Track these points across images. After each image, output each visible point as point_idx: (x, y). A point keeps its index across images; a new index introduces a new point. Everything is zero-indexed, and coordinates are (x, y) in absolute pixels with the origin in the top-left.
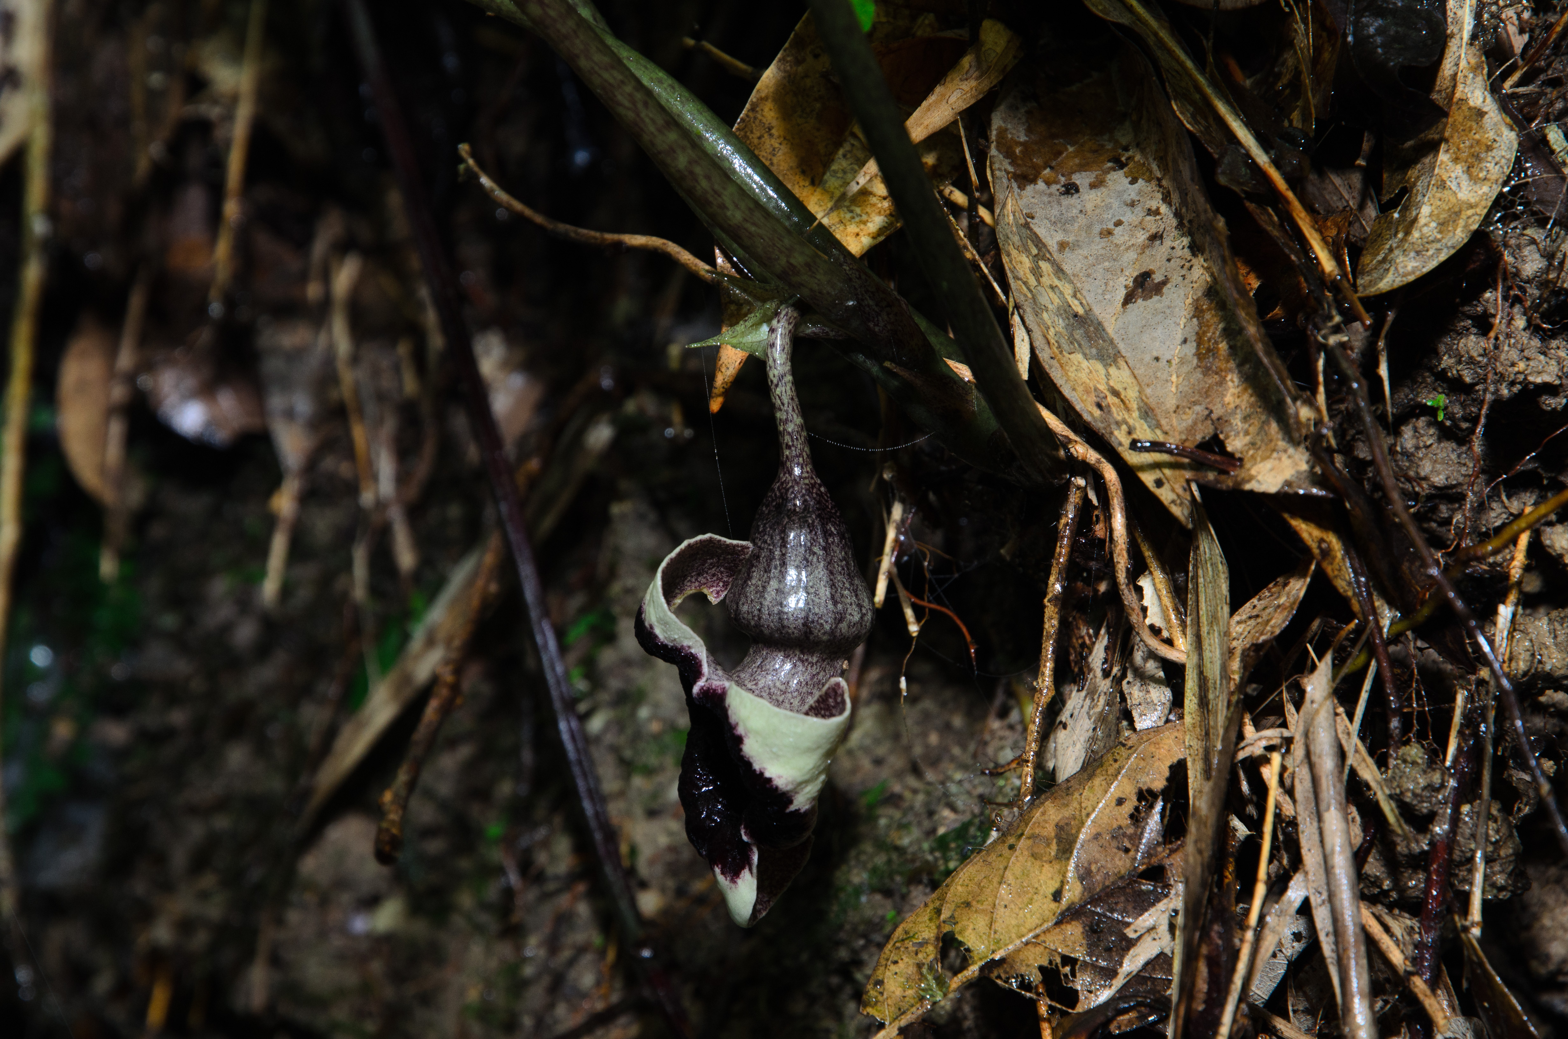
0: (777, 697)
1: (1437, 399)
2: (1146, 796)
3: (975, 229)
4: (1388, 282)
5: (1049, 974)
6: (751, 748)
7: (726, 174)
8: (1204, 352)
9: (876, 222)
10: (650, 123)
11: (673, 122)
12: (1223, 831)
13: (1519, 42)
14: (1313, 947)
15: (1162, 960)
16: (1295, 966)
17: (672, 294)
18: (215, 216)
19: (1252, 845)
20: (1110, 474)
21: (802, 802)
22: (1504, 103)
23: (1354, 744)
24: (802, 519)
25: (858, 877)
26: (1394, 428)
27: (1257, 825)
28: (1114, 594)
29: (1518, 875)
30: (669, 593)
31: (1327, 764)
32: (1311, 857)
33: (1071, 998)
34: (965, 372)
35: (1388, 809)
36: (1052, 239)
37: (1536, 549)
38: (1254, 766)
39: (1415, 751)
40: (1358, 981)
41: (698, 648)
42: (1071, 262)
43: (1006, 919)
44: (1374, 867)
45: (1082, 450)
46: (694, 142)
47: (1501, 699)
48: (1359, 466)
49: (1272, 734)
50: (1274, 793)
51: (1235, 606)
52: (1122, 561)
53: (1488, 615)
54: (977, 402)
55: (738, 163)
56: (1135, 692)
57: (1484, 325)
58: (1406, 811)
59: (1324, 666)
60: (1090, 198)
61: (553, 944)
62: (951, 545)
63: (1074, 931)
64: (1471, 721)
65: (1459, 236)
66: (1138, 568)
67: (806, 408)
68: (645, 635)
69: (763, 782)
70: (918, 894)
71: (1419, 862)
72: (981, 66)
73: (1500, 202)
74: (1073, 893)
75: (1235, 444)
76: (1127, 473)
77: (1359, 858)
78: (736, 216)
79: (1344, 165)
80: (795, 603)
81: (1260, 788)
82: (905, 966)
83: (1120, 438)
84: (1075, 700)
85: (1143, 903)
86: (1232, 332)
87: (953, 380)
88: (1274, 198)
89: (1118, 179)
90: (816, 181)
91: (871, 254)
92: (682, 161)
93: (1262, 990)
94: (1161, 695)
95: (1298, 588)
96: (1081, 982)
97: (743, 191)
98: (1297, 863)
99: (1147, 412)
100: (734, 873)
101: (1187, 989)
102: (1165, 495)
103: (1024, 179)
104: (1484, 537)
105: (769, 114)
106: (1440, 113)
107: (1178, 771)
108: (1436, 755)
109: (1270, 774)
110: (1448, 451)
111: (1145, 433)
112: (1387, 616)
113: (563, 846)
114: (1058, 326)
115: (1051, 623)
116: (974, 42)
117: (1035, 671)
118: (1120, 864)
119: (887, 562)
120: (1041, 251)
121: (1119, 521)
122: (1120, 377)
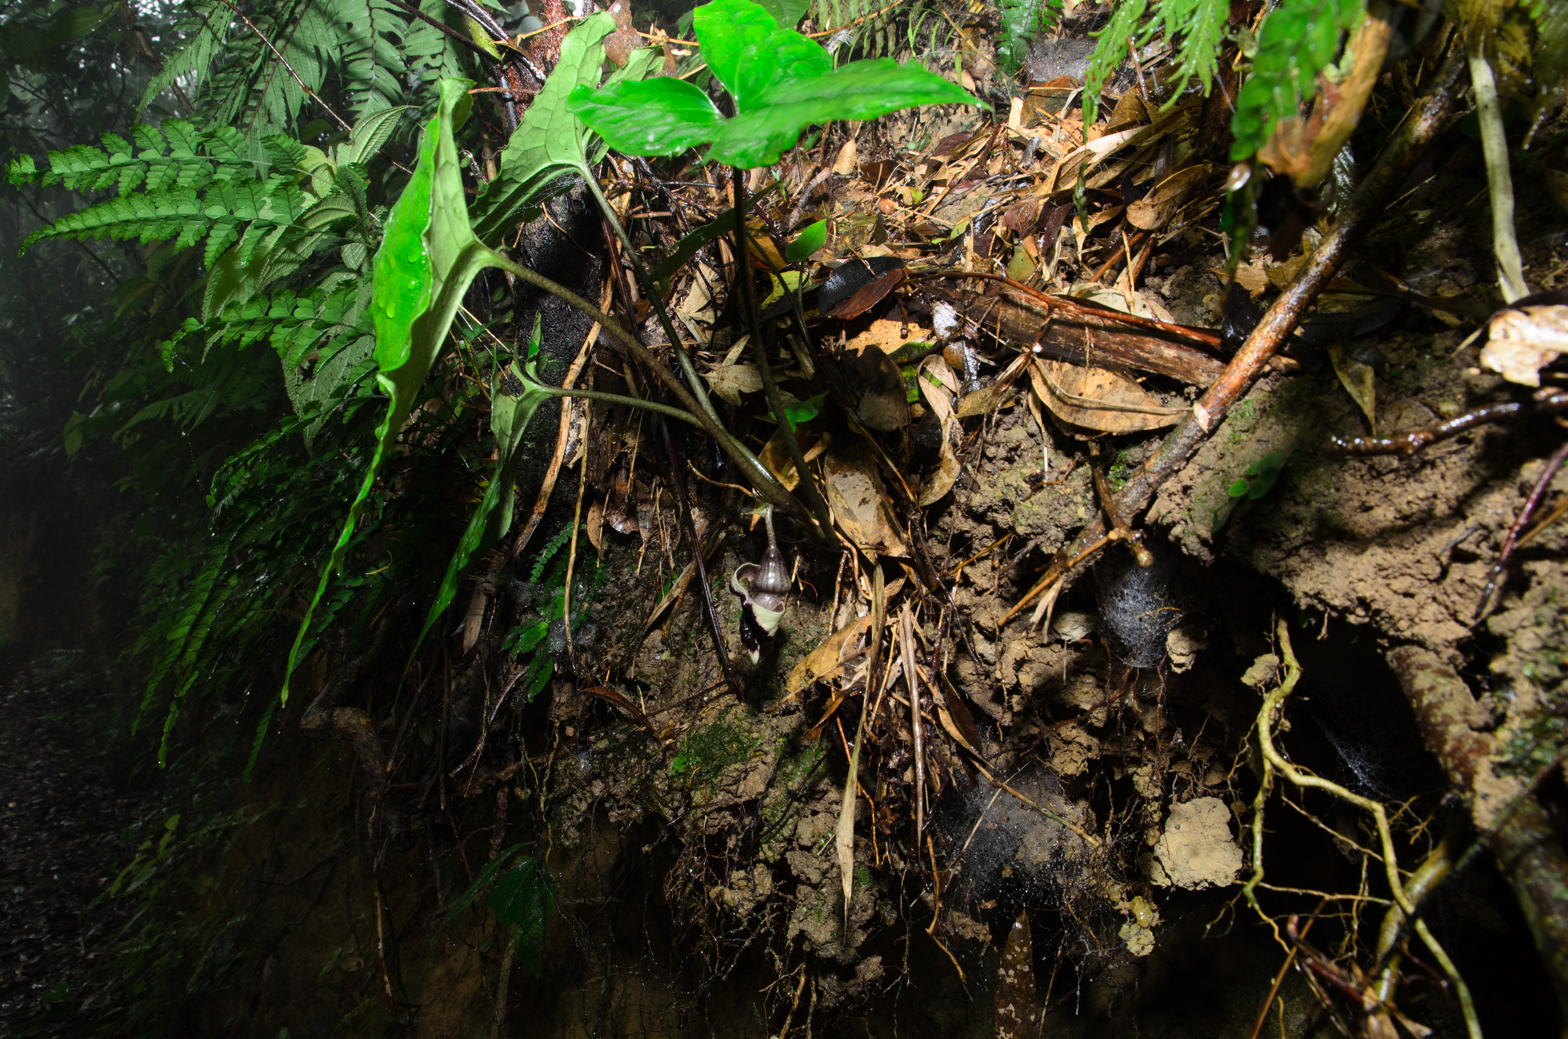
0: (765, 606)
1: (937, 533)
2: (861, 635)
3: (820, 485)
4: (927, 503)
5: (835, 680)
6: (758, 620)
7: (755, 468)
8: (879, 519)
9: (795, 483)
10: (737, 455)
11: (743, 455)
12: (881, 644)
13: (960, 443)
14: (903, 675)
15: (864, 677)
16: (898, 679)
17: (742, 499)
18: (627, 477)
19: (888, 649)
20: (854, 550)
21: (771, 634)
22: (957, 458)
23: (916, 623)
24: (773, 559)
25: (785, 652)
26: (926, 540)
27: (889, 642)
28: (854, 582)
29: (956, 657)
30: (739, 577)
31: (908, 628)
32: (903, 651)
33: (840, 686)
34: (817, 523)
35: (924, 640)
36: (840, 489)
37: (963, 573)
38: (889, 628)
39: (931, 625)
40: (915, 684)
41: (745, 592)
42: (845, 495)
43: (823, 665)
44: (919, 654)
45: (847, 544)
46: (748, 461)
47: (953, 612)
48: (918, 549)
49: (894, 619)
50: (895, 636)
51: (886, 584)
52: (856, 573)
53: (950, 590)
54: (820, 530)
55: (760, 467)
56: (858, 607)
57: (950, 515)
58: (928, 640)
59: (908, 602)
60: (850, 478)
61: (707, 666)
62: (812, 567)
63: (842, 669)
64: (945, 617)
65: (945, 492)
66: (860, 575)
67: (776, 529)
68: (731, 589)
69: (761, 628)
70: (801, 657)
71: (931, 653)
72: (823, 444)
73: (956, 483)
74: (841, 659)
75: (887, 544)
76: (859, 551)
77: (916, 652)
78: (758, 480)
79: (916, 473)
80: (771, 581)
81: (891, 634)
82: (797, 677)
83: (857, 541)
84: (843, 608)
85: (859, 662)
86: (887, 514)
87: (813, 525)
88: (897, 480)
89: (858, 474)
90: (779, 472)
91: (794, 491)
92: (745, 466)
93: (889, 686)
94: (866, 608)
95: (902, 581)
96: (842, 683)
97: (760, 474)
98: (899, 653)
99: (864, 535)
100: (753, 651)
101: (870, 686)
102: (868, 556)
103: (833, 473)
104: (949, 569)
105: (768, 454)
106: (940, 460)
107: (870, 628)
108: (936, 625)
109: (893, 630)
110: (940, 546)
111: (864, 540)
112: (925, 590)
113: (710, 640)
114: (841, 511)
115: (838, 588)
116: (821, 437)
117: (833, 600)
118: (854, 652)
119: (795, 571)
120: (837, 492)
121: (856, 562)
122: (857, 525)
